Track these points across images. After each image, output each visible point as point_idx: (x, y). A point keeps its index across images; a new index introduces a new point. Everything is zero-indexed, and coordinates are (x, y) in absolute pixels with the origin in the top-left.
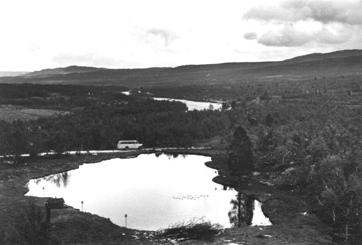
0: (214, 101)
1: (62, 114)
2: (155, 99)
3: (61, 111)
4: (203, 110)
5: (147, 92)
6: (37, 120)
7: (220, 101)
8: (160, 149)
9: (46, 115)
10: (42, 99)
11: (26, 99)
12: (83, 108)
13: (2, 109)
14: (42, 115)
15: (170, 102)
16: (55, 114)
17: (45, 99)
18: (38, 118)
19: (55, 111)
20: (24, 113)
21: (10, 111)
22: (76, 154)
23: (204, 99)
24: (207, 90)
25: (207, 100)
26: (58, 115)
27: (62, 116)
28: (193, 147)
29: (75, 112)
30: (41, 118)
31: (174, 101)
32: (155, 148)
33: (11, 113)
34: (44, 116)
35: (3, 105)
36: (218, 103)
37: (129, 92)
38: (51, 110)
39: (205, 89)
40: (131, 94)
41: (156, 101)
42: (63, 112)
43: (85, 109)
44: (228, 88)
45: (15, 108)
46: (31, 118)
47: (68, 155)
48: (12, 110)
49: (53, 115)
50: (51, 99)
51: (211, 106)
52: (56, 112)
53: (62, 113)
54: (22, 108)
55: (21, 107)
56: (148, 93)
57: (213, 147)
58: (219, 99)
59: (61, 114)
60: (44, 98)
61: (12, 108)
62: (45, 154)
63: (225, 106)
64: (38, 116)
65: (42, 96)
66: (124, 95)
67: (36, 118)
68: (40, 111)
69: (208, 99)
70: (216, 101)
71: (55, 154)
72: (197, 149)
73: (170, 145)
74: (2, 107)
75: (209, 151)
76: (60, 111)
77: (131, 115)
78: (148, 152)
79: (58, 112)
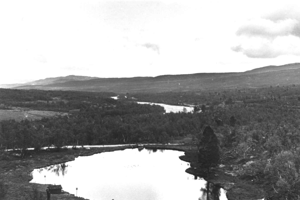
0: (187, 105)
1: (62, 115)
2: (138, 103)
3: (61, 113)
4: (178, 112)
5: (132, 97)
6: (41, 119)
7: (192, 105)
8: (142, 145)
9: (49, 115)
10: (46, 102)
11: (32, 102)
12: (79, 110)
13: (12, 110)
14: (45, 116)
15: (150, 105)
16: (56, 115)
17: (48, 102)
18: (42, 118)
19: (56, 112)
20: (31, 114)
21: (19, 112)
22: (73, 148)
23: (179, 103)
24: (181, 95)
25: (181, 104)
26: (59, 116)
27: (62, 116)
28: (169, 143)
29: (73, 113)
30: (45, 118)
31: (154, 105)
32: (138, 143)
33: (20, 114)
34: (47, 117)
35: (13, 107)
36: (191, 106)
37: (117, 97)
38: (52, 112)
39: (180, 95)
40: (119, 98)
41: (140, 104)
42: (63, 113)
43: (81, 111)
44: (199, 94)
45: (23, 110)
46: (37, 118)
47: (66, 149)
48: (21, 111)
49: (54, 116)
50: (53, 103)
51: (185, 109)
52: (57, 113)
53: (62, 114)
54: (29, 110)
55: (28, 108)
56: (132, 98)
57: (186, 144)
58: (191, 103)
59: (61, 115)
60: (47, 101)
61: (21, 109)
62: (47, 148)
63: (196, 109)
64: (42, 117)
65: (46, 100)
66: (113, 99)
67: (40, 118)
68: (44, 112)
69: (183, 104)
70: (189, 105)
71: (55, 148)
72: (173, 145)
73: (150, 141)
74: (12, 108)
75: (183, 147)
76: (60, 113)
77: (119, 116)
78: (132, 147)
79: (59, 114)
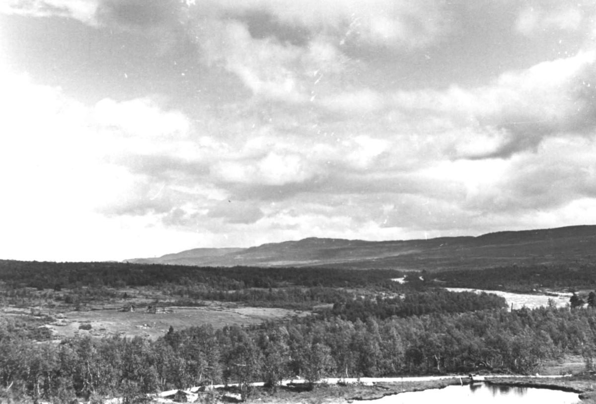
0: (554, 293)
1: (300, 316)
3: (297, 311)
4: (539, 308)
5: (435, 278)
6: (260, 325)
7: (563, 292)
8: (482, 378)
9: (274, 317)
10: (267, 290)
11: (242, 292)
12: (332, 305)
13: (206, 307)
14: (268, 317)
15: (475, 294)
16: (289, 315)
17: (270, 290)
18: (262, 322)
19: (287, 311)
20: (240, 314)
21: (218, 310)
22: (339, 383)
23: (535, 290)
24: (538, 273)
25: (541, 291)
26: (293, 317)
27: (300, 318)
28: (537, 374)
29: (320, 312)
30: (267, 321)
31: (484, 294)
32: (472, 375)
33: (221, 314)
34: (271, 319)
35: (207, 302)
36: (561, 296)
37: (403, 278)
38: (281, 310)
39: (534, 272)
40: (407, 282)
41: (452, 293)
42: (301, 311)
43: (335, 307)
44: (576, 270)
45: (225, 306)
46: (252, 322)
47: (325, 385)
48: (221, 308)
49: (285, 318)
50: (279, 293)
51: (550, 302)
52: (289, 313)
53: (299, 313)
54: (236, 306)
55: (235, 303)
56: (435, 280)
57: (576, 375)
58: (562, 289)
59: (296, 316)
60: (268, 289)
61: (221, 305)
62: (289, 382)
63: (575, 301)
64: (262, 319)
65: (266, 286)
66: (397, 283)
67: (259, 323)
68: (265, 310)
69: (543, 290)
70: (556, 293)
71: (304, 384)
72: (548, 378)
73: (495, 369)
74: (205, 304)
75: (571, 382)
76: (295, 311)
77: (415, 317)
78: (461, 382)
79: (293, 313)
